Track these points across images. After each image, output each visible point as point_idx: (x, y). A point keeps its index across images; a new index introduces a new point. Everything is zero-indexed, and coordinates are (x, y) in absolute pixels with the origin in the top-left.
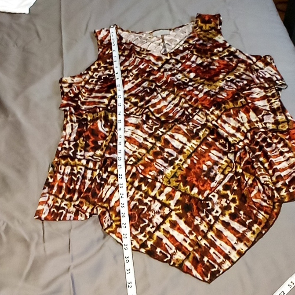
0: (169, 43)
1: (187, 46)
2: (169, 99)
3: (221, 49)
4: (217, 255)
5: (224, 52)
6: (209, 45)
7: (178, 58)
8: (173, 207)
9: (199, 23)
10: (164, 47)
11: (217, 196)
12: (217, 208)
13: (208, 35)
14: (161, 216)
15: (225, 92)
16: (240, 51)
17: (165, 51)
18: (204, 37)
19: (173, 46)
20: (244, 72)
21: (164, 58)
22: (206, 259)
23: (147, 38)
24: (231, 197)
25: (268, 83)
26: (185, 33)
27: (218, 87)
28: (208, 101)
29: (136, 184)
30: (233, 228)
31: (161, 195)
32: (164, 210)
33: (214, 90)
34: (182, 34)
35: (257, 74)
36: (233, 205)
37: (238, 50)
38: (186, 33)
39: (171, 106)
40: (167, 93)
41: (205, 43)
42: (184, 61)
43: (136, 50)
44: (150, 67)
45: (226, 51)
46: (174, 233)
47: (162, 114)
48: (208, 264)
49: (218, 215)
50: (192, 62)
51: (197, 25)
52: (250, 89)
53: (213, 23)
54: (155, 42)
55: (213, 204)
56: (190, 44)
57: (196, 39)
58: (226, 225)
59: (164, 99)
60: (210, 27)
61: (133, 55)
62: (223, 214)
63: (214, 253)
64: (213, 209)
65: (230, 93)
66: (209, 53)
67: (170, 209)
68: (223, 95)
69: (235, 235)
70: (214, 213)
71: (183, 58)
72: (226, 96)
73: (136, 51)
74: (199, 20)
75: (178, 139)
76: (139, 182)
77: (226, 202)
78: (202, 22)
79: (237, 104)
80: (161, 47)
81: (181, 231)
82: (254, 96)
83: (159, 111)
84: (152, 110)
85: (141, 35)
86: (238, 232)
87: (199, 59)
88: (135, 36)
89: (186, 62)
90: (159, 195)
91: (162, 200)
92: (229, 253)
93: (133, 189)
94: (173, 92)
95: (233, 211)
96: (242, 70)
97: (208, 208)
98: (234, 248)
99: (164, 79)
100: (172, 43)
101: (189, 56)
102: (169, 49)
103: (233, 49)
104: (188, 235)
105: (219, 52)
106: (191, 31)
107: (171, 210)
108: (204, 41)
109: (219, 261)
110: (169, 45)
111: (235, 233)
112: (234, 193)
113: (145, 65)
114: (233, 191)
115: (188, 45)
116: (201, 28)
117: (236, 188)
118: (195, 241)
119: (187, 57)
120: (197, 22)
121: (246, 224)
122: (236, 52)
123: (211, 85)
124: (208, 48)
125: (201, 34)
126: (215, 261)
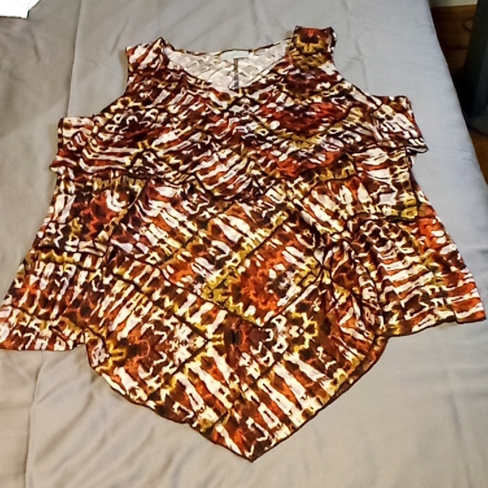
0: (245, 73)
1: (274, 78)
2: (231, 162)
3: (327, 85)
4: (269, 416)
5: (332, 89)
6: (309, 78)
7: (256, 96)
8: (210, 336)
9: (298, 41)
10: (236, 78)
11: (284, 320)
12: (282, 340)
13: (311, 61)
14: (189, 349)
15: (323, 154)
16: (358, 89)
17: (237, 84)
18: (304, 64)
19: (251, 77)
20: (360, 122)
21: (233, 95)
22: (250, 421)
23: (211, 63)
24: (307, 323)
25: (396, 141)
26: (273, 57)
27: (313, 146)
28: (293, 167)
29: (156, 296)
30: (303, 374)
31: (194, 316)
32: (195, 341)
33: (305, 150)
34: (268, 59)
35: (380, 126)
36: (308, 337)
37: (354, 86)
39: (233, 173)
40: (228, 151)
41: (303, 74)
42: (264, 102)
43: (189, 82)
44: (207, 109)
45: (334, 88)
46: (207, 378)
47: (216, 185)
48: (253, 430)
49: (281, 351)
50: (277, 104)
51: (295, 45)
52: (365, 150)
53: (320, 42)
54: (221, 70)
55: (276, 334)
56: (279, 75)
57: (291, 66)
58: (292, 368)
59: (223, 161)
60: (315, 48)
61: (183, 89)
62: (290, 351)
63: (265, 412)
64: (274, 342)
65: (330, 156)
66: (308, 90)
67: (205, 338)
68: (320, 158)
69: (303, 385)
70: (275, 348)
71: (263, 96)
72: (324, 160)
73: (189, 84)
74: (298, 37)
75: (235, 226)
76: (162, 293)
77: (298, 331)
78: (302, 41)
79: (340, 173)
80: (230, 78)
81: (218, 375)
82: (370, 161)
83: (212, 181)
84: (201, 178)
85: (201, 58)
86: (310, 380)
87: (289, 99)
88: (192, 60)
89: (267, 103)
90: (191, 316)
91: (195, 323)
92: (289, 414)
93: (150, 304)
94: (238, 151)
95: (306, 346)
96: (357, 120)
97: (268, 340)
98: (298, 406)
99: (228, 130)
100: (249, 73)
101: (274, 95)
102: (244, 81)
103: (346, 86)
104: (228, 382)
105: (324, 89)
106: (284, 55)
107: (207, 341)
108: (302, 71)
109: (271, 425)
110: (245, 76)
111: (305, 381)
112: (312, 318)
113: (201, 105)
114: (312, 315)
115: (276, 77)
116: (300, 49)
117: (317, 309)
118: (237, 391)
119: (270, 95)
120: (294, 40)
121: (325, 368)
122: (351, 90)
123: (302, 142)
124: (307, 82)
125: (300, 60)
126: (265, 425)
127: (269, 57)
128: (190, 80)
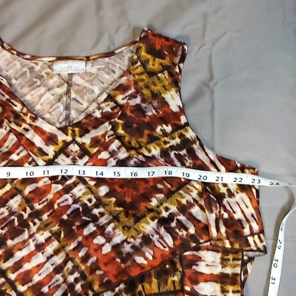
0: (79, 99)
1: (110, 111)
2: (50, 249)
3: (169, 129)
5: (173, 135)
6: (150, 114)
7: (86, 140)
9: (143, 53)
10: (67, 108)
13: (155, 85)
15: (151, 249)
16: (201, 145)
17: (67, 117)
18: (147, 87)
19: (85, 105)
20: (197, 198)
21: (62, 137)
23: (43, 73)
25: (232, 240)
26: (112, 74)
27: (141, 235)
28: (115, 267)
33: (132, 240)
34: (107, 77)
35: (220, 212)
37: (199, 140)
38: (114, 72)
39: (49, 268)
40: (47, 234)
41: (144, 105)
42: (95, 150)
43: (15, 108)
44: (30, 160)
45: (176, 134)
47: (30, 284)
50: (110, 153)
51: (139, 58)
52: (198, 249)
53: (167, 58)
54: (52, 92)
56: (118, 105)
57: (132, 91)
59: (40, 247)
60: (161, 64)
61: (5, 124)
65: (158, 255)
66: (146, 132)
68: (147, 255)
71: (95, 142)
72: (151, 258)
73: (14, 112)
74: (144, 47)
78: (148, 52)
79: (166, 283)
80: (62, 108)
82: (202, 268)
83: (26, 278)
84: (12, 276)
85: (31, 64)
87: (123, 149)
88: (23, 66)
89: (99, 152)
96: (195, 194)
99: (50, 196)
100: (83, 99)
101: (107, 139)
102: (77, 110)
103: (190, 134)
105: (165, 134)
106: (125, 69)
108: (143, 100)
110: (78, 101)
113: (24, 153)
115: (112, 109)
116: (144, 64)
119: (103, 140)
120: (138, 50)
122: (194, 142)
123: (129, 228)
124: (147, 119)
125: (143, 80)
127: (108, 74)
128: (16, 106)
